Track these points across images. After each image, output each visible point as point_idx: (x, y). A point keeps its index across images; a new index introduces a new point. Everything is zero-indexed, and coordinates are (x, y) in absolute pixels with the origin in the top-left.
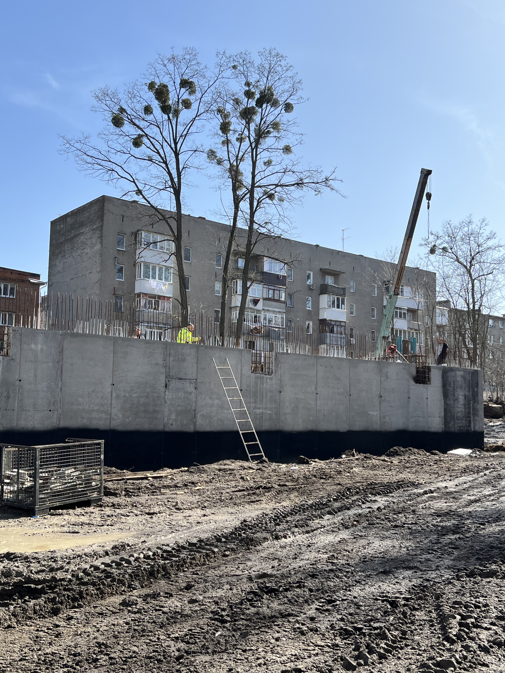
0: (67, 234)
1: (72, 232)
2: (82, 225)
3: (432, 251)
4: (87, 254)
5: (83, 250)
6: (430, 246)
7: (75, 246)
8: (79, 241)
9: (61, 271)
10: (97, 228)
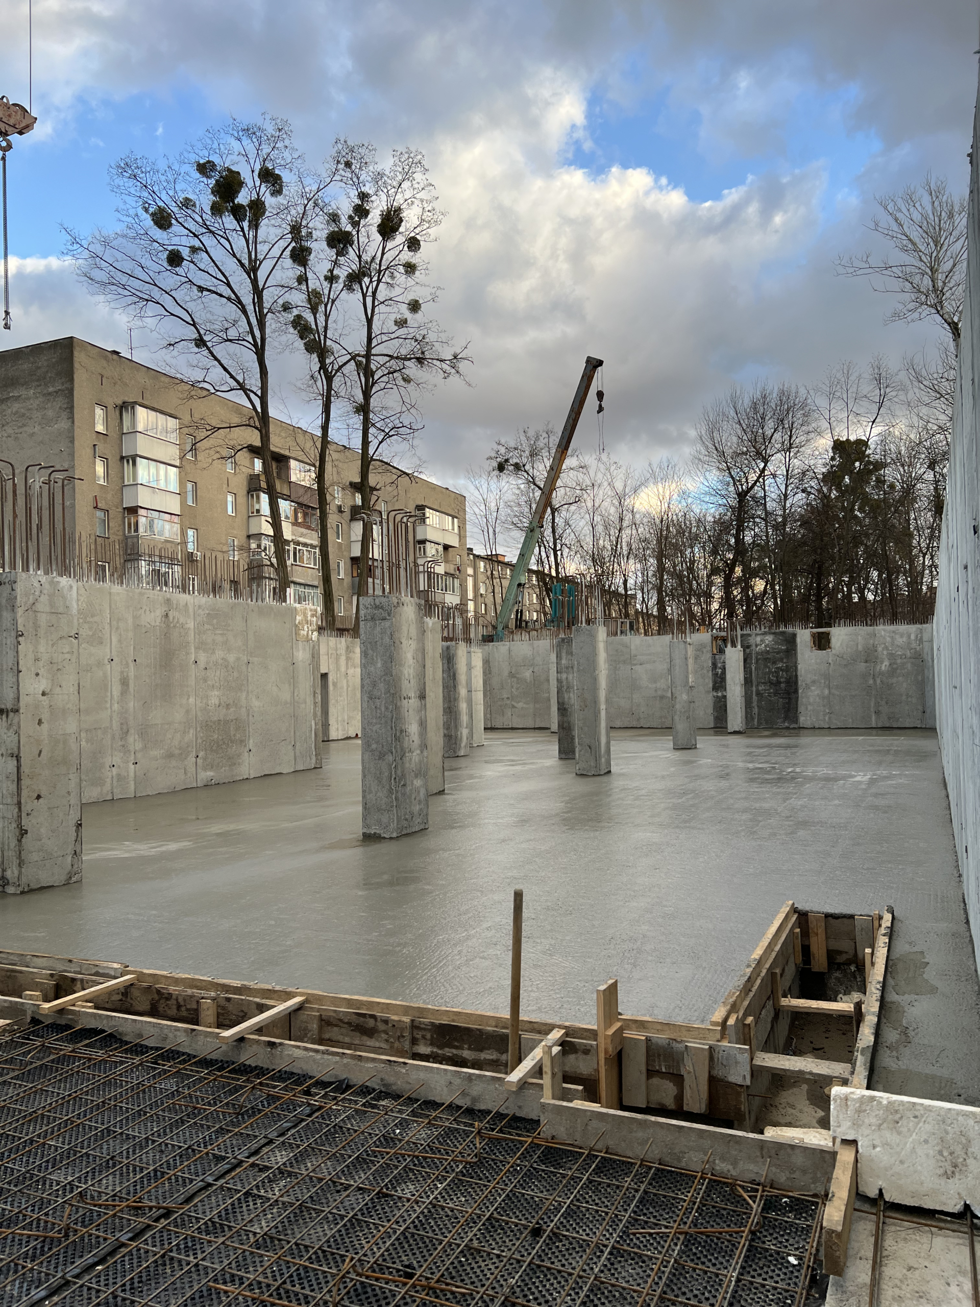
2: (13, 382)
3: (501, 468)
5: (21, 427)
6: (499, 460)
8: (9, 411)
10: (56, 392)
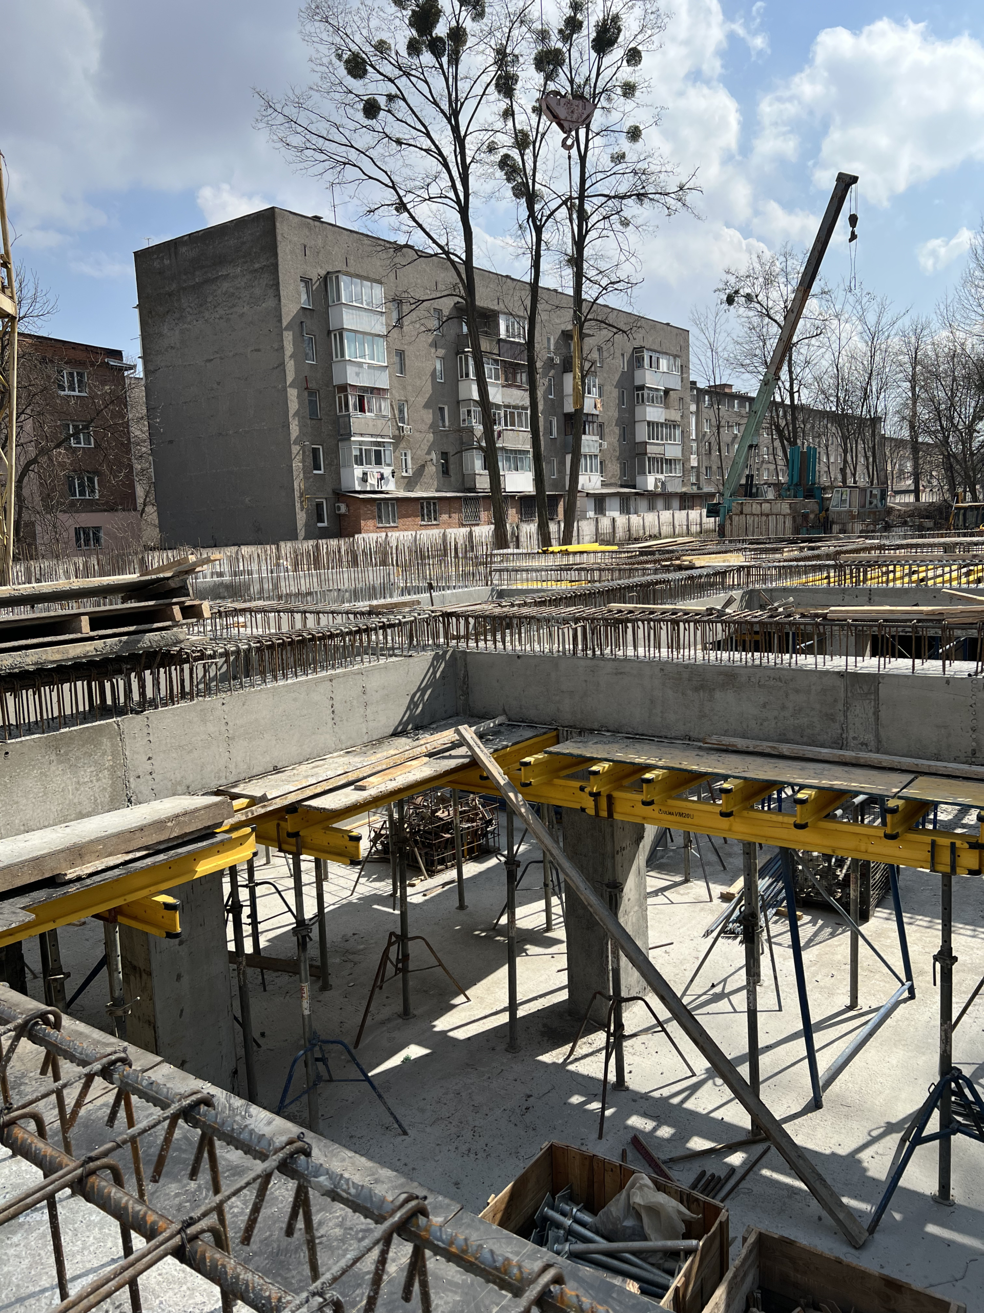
0: (184, 277)
1: (197, 273)
2: (221, 260)
4: (242, 315)
5: (232, 307)
7: (209, 300)
8: (219, 292)
9: (178, 345)
10: (262, 268)
